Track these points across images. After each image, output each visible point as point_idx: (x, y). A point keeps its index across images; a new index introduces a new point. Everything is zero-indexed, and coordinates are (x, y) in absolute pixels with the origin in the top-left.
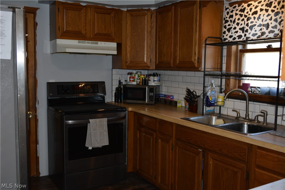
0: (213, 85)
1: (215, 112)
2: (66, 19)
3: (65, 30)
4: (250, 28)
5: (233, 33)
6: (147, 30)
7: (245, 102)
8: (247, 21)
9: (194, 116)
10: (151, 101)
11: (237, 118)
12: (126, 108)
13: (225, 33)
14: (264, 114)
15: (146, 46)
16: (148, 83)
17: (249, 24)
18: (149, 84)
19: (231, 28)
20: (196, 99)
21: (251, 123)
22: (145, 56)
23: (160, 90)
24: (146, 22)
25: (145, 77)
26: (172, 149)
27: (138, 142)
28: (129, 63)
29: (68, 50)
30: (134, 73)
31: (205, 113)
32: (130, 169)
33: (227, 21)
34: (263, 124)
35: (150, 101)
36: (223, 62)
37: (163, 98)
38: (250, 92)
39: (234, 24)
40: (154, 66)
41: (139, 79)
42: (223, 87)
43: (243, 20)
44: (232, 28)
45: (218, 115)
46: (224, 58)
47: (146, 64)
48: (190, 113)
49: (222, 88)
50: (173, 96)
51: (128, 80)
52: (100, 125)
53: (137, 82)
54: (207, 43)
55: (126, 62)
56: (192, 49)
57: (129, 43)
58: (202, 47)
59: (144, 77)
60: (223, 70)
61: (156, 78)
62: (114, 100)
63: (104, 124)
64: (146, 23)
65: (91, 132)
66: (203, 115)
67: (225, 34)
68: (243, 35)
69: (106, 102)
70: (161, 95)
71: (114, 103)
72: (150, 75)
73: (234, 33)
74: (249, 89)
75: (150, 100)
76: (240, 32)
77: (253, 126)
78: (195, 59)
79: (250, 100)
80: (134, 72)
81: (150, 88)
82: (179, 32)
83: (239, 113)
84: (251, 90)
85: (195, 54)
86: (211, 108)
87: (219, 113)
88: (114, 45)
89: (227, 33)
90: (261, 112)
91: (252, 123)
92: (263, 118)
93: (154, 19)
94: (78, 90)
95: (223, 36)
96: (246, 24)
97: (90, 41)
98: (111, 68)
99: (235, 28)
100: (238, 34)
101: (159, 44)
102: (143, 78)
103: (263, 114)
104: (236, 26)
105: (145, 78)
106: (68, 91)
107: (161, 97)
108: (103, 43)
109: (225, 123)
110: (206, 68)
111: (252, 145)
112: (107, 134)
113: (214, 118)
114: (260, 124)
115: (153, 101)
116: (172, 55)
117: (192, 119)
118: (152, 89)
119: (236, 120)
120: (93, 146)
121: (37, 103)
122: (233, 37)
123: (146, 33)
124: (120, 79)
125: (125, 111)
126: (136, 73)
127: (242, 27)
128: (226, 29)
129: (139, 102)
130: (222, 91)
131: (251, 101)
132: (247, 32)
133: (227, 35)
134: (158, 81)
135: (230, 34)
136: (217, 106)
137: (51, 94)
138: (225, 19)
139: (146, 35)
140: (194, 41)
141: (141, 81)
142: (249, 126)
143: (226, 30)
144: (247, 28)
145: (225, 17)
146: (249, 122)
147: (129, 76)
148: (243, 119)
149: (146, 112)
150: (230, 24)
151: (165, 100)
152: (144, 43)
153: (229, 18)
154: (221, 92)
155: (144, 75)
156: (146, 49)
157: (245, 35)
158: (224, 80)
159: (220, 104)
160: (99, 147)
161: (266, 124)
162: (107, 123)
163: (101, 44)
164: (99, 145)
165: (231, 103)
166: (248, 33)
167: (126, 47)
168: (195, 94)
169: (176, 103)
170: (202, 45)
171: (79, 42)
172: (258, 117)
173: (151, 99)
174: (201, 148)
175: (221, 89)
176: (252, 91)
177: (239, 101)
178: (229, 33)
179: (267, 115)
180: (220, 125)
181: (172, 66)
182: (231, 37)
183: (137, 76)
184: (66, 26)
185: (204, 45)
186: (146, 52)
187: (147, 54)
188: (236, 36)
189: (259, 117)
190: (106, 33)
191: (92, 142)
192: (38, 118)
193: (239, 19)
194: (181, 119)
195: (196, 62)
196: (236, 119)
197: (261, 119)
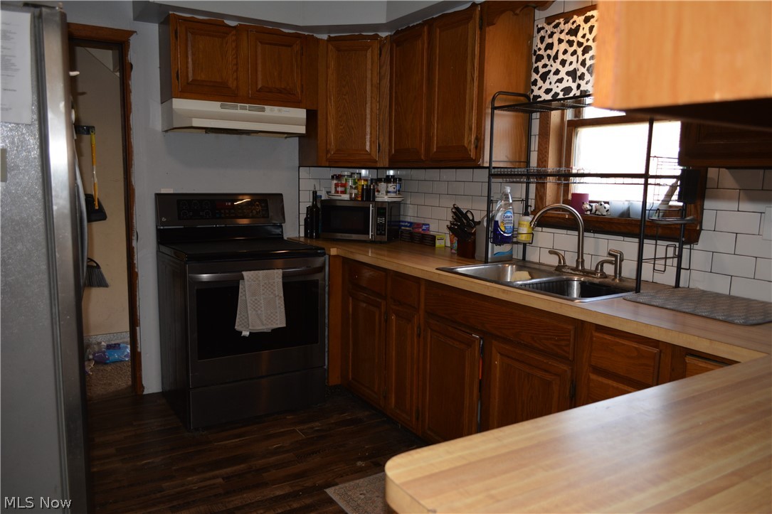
0: (508, 198)
1: (514, 257)
2: (193, 54)
3: (190, 79)
4: (588, 70)
5: (553, 83)
6: (372, 81)
7: (576, 233)
8: (583, 55)
9: (467, 265)
10: (381, 234)
11: (559, 268)
12: (323, 249)
13: (535, 83)
14: (616, 258)
15: (368, 116)
16: (374, 197)
17: (587, 62)
18: (377, 199)
19: (550, 71)
20: (473, 228)
21: (587, 277)
22: (368, 137)
23: (402, 213)
24: (369, 62)
25: (369, 184)
26: (419, 335)
27: (351, 321)
28: (332, 153)
29: (197, 123)
30: (344, 176)
31: (491, 258)
32: (334, 379)
33: (540, 58)
34: (614, 280)
35: (377, 234)
36: (532, 148)
37: (408, 228)
38: (589, 213)
39: (555, 62)
40: (387, 160)
41: (356, 188)
42: (532, 202)
43: (574, 53)
44: (552, 73)
45: (521, 263)
46: (533, 138)
47: (370, 154)
48: (460, 258)
49: (529, 204)
50: (429, 225)
51: (333, 191)
52: (265, 283)
53: (351, 194)
54: (496, 105)
55: (328, 152)
56: (464, 118)
57: (332, 110)
58: (485, 114)
59: (366, 183)
60: (531, 165)
61: (391, 187)
62: (302, 234)
63: (274, 283)
64: (369, 66)
65: (246, 300)
66: (486, 262)
67: (536, 85)
68: (574, 86)
69: (285, 238)
70: (403, 224)
71: (302, 240)
72: (379, 180)
73: (555, 83)
74: (587, 206)
75: (379, 232)
76: (568, 81)
77: (592, 284)
78: (471, 141)
79: (586, 230)
80: (346, 172)
81: (378, 208)
82: (437, 83)
83: (563, 258)
84: (589, 207)
85: (470, 129)
86: (505, 248)
87: (521, 258)
88: (301, 114)
89: (540, 83)
90: (610, 254)
91: (590, 278)
92: (613, 266)
93: (386, 57)
94: (223, 211)
95: (533, 91)
96: (580, 62)
97: (247, 105)
98: (298, 165)
99: (557, 72)
100: (564, 85)
101: (396, 110)
102: (363, 185)
103: (614, 259)
104: (560, 67)
105: (367, 185)
106: (201, 213)
107: (403, 228)
108: (276, 108)
109: (532, 278)
110: (494, 159)
111: (583, 322)
112: (283, 303)
113: (509, 269)
114: (606, 280)
115: (385, 235)
116: (424, 135)
117: (461, 270)
118: (382, 209)
119: (557, 272)
120: (250, 328)
121: (135, 238)
122: (552, 93)
123: (369, 88)
124: (315, 188)
125: (323, 256)
126: (351, 176)
127: (571, 68)
128: (537, 74)
129: (354, 237)
130: (529, 210)
131: (589, 231)
132: (583, 79)
133: (540, 88)
134: (395, 192)
135: (546, 86)
136: (517, 243)
137: (164, 219)
138: (535, 51)
139: (369, 93)
140: (467, 101)
141: (360, 193)
142: (582, 285)
143: (537, 77)
144: (582, 70)
145: (536, 49)
146: (583, 276)
147: (335, 182)
148: (572, 269)
149: (368, 256)
150: (548, 63)
151: (411, 233)
152: (365, 110)
153: (545, 50)
154: (526, 214)
155: (367, 180)
156: (368, 123)
157: (579, 86)
158: (533, 187)
159: (523, 238)
160: (265, 331)
161: (620, 280)
162: (281, 280)
163: (272, 111)
164: (264, 327)
165: (547, 237)
166: (585, 81)
167: (327, 119)
168: (471, 218)
169: (433, 238)
170: (485, 110)
171: (222, 107)
172: (602, 266)
173: (379, 230)
174: (477, 332)
175: (527, 206)
176: (591, 210)
177: (565, 231)
178: (544, 83)
179: (623, 260)
180: (518, 282)
181: (422, 157)
182: (548, 91)
183: (350, 183)
184: (194, 71)
185: (489, 111)
186: (368, 130)
187: (371, 134)
188: (558, 90)
189: (605, 265)
190: (283, 87)
191: (248, 320)
192: (136, 270)
193: (565, 52)
194: (437, 269)
195: (473, 146)
196: (556, 270)
197: (609, 269)
